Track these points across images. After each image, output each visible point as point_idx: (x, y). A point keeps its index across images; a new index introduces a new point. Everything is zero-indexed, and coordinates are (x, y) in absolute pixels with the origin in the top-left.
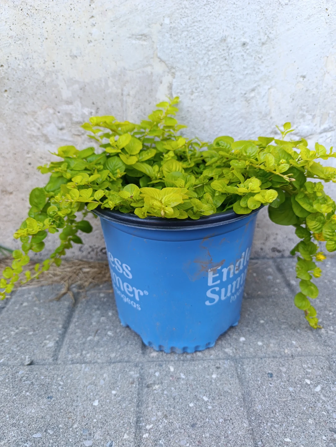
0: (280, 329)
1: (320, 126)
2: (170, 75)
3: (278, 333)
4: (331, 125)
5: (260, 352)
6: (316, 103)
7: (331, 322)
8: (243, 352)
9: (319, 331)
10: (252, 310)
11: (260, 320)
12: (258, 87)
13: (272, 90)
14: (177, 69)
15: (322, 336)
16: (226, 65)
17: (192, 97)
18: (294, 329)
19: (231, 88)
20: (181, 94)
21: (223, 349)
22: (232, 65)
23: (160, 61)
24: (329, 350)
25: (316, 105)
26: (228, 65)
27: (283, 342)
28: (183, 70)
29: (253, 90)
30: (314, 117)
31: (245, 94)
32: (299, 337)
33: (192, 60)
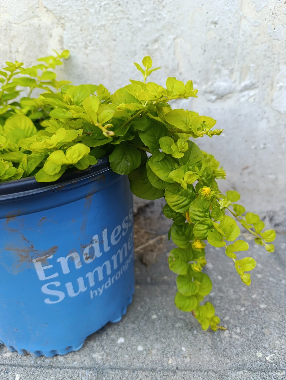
0: (173, 327)
1: (240, 83)
2: (59, 27)
3: (168, 334)
4: (254, 81)
5: (136, 360)
6: (233, 54)
7: (240, 321)
8: (115, 360)
9: (221, 334)
10: (148, 300)
11: (152, 314)
12: (162, 37)
13: (179, 40)
14: (66, 19)
15: (223, 342)
16: (121, 11)
17: (87, 51)
18: (190, 330)
19: (129, 38)
20: (74, 48)
21: (91, 354)
22: (128, 11)
23: (47, 11)
24: (226, 363)
25: (233, 57)
26: (123, 12)
27: (170, 349)
28: (72, 20)
29: (156, 41)
30: (232, 71)
31: (147, 46)
32: (192, 341)
33: (81, 8)
